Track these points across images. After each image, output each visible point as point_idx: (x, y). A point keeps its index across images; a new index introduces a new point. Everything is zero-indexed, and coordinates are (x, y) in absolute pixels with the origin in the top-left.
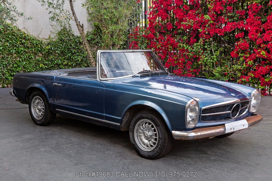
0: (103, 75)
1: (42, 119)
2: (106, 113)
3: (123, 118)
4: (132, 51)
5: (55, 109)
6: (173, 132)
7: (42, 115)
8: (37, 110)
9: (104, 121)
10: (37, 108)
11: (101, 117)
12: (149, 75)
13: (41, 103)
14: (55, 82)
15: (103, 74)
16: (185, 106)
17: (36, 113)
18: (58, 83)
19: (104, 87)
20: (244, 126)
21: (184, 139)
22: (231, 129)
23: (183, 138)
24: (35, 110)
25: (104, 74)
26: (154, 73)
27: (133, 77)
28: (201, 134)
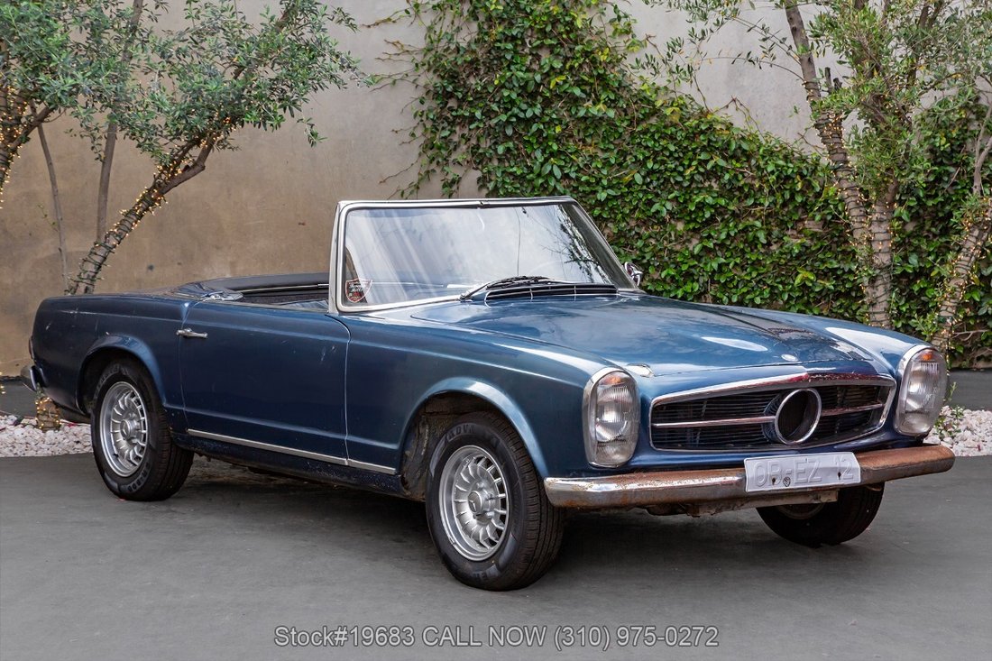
0: (351, 295)
1: (136, 473)
2: (351, 433)
3: (404, 447)
4: (479, 203)
5: (186, 433)
6: (549, 480)
7: (137, 458)
8: (120, 435)
9: (346, 462)
10: (122, 433)
11: (336, 448)
12: (529, 295)
13: (137, 413)
14: (186, 326)
15: (350, 290)
16: (581, 391)
17: (115, 445)
18: (195, 328)
19: (345, 336)
20: (839, 475)
21: (579, 503)
22: (774, 480)
23: (577, 499)
24: (114, 433)
25: (353, 290)
26: (552, 288)
27: (463, 300)
28: (641, 487)
